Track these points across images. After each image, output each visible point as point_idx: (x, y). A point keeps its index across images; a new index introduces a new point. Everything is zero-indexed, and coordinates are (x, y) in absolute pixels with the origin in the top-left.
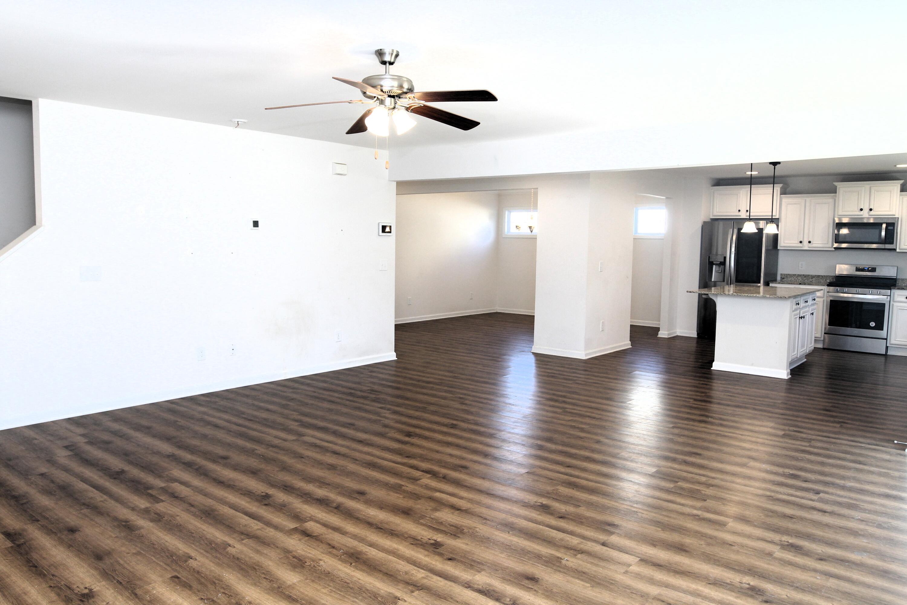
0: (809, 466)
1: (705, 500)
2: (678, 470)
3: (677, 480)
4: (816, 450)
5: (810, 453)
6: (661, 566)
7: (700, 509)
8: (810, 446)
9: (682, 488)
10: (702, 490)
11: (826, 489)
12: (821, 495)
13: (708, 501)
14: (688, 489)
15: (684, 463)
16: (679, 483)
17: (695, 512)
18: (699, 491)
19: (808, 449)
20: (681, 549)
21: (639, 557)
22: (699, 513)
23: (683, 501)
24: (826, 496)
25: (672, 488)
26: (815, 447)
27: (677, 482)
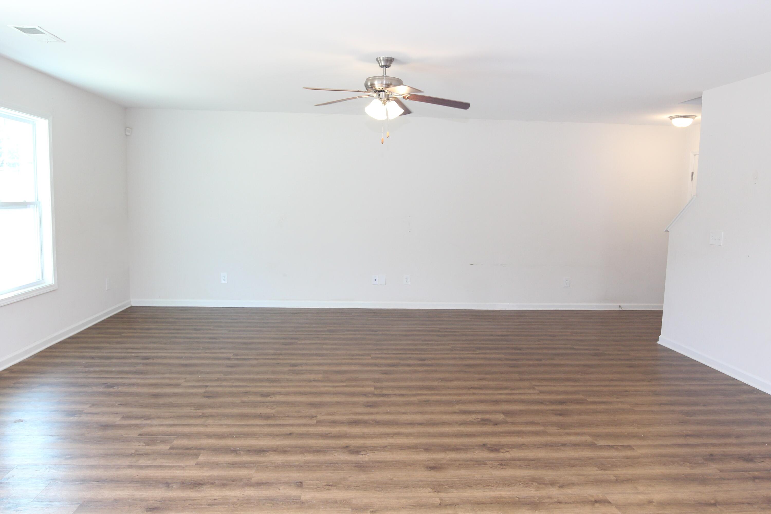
1: (140, 435)
2: (174, 466)
3: (171, 451)
6: (167, 385)
7: (144, 426)
9: (164, 442)
10: (143, 446)
13: (137, 436)
14: (157, 443)
15: (169, 481)
16: (168, 447)
17: (148, 422)
18: (147, 444)
20: (155, 396)
21: (182, 386)
22: (144, 422)
23: (161, 429)
25: (174, 439)
27: (171, 448)
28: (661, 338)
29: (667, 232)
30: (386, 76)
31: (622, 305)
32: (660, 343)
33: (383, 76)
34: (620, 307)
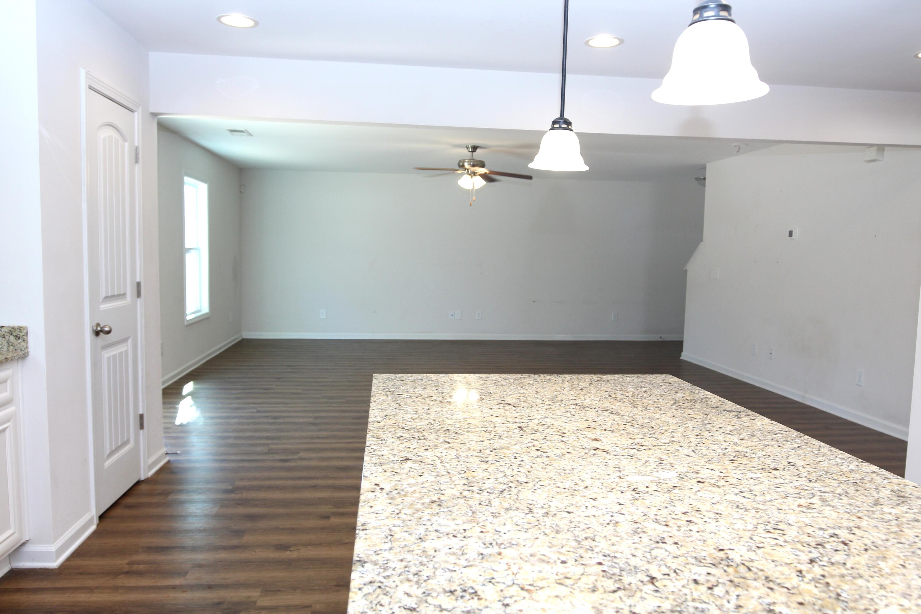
0: (267, 427)
4: (263, 441)
5: (267, 438)
8: (268, 445)
11: (252, 414)
12: (255, 410)
19: (270, 442)
24: (252, 410)
26: (264, 445)
28: (683, 354)
29: (686, 270)
30: (473, 159)
31: (663, 336)
32: (682, 358)
33: (471, 159)
34: (661, 337)
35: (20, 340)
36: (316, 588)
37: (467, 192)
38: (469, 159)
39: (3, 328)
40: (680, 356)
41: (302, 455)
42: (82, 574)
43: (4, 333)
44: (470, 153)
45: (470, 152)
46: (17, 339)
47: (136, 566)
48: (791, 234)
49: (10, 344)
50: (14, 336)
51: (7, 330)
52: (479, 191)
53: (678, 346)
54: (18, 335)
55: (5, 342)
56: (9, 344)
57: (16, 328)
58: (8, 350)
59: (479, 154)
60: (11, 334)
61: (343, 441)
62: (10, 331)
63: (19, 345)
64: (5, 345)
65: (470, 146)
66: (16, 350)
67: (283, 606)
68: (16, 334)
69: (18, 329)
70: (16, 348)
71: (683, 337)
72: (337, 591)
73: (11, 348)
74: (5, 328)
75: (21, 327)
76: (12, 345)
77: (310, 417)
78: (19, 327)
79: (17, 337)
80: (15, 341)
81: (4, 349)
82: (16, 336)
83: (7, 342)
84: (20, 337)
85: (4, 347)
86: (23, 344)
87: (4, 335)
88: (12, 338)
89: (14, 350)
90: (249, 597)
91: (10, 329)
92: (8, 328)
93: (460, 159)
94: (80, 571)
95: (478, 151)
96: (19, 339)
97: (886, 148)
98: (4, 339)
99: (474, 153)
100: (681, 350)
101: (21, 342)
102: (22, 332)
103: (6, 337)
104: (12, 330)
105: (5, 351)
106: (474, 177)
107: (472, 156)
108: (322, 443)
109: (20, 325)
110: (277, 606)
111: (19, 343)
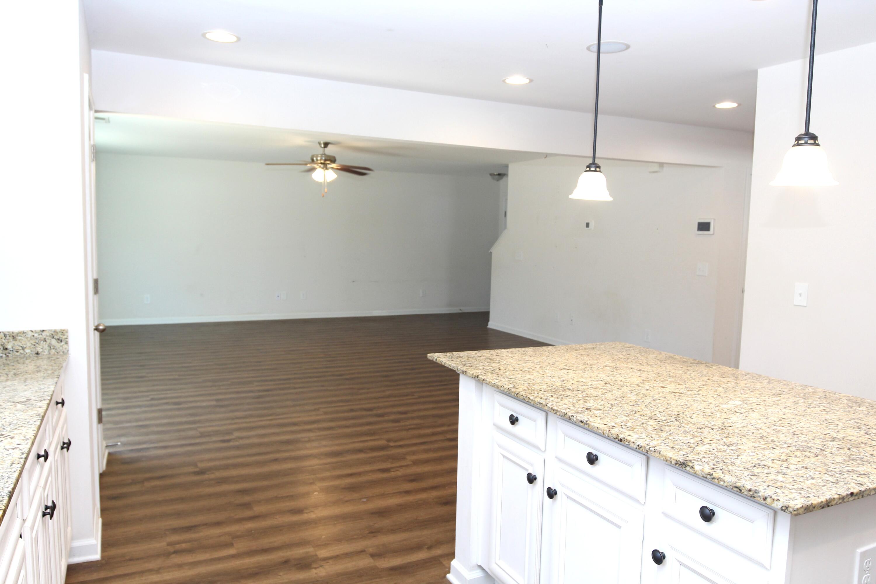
8: (194, 429)
28: (490, 323)
29: (491, 253)
30: (325, 154)
31: (462, 308)
32: (489, 327)
33: (322, 154)
34: (460, 310)
35: (63, 343)
36: (356, 537)
37: (319, 184)
38: (321, 154)
39: (44, 332)
40: (487, 325)
41: (236, 434)
42: (131, 560)
43: (45, 337)
44: (322, 149)
45: (322, 147)
46: (59, 342)
47: (178, 546)
48: (588, 225)
49: (52, 347)
50: (55, 339)
51: (48, 334)
52: (330, 184)
53: (485, 316)
54: (61, 339)
55: (47, 345)
56: (50, 347)
57: (58, 331)
58: (50, 353)
59: (330, 150)
60: (53, 337)
61: (265, 418)
62: (52, 334)
63: (61, 348)
64: (46, 349)
65: (322, 142)
66: (58, 353)
67: (343, 554)
68: (58, 338)
69: (60, 332)
70: (58, 350)
71: (489, 308)
72: (374, 536)
73: (53, 351)
74: (47, 332)
75: (64, 330)
76: (54, 348)
77: (212, 400)
78: (61, 330)
79: (60, 340)
80: (57, 343)
81: (45, 352)
82: (58, 339)
83: (49, 346)
84: (63, 340)
85: (45, 351)
86: (65, 346)
87: (45, 339)
88: (54, 342)
89: (56, 353)
90: (307, 553)
91: (52, 333)
92: (50, 332)
93: (313, 154)
94: (127, 558)
95: (330, 146)
96: (61, 341)
97: (665, 165)
98: (45, 342)
99: (326, 149)
100: (488, 320)
101: (63, 345)
102: (64, 335)
103: (47, 340)
104: (54, 334)
105: (47, 355)
106: (326, 170)
107: (324, 151)
108: (246, 422)
109: (63, 328)
110: (337, 555)
111: (62, 346)
